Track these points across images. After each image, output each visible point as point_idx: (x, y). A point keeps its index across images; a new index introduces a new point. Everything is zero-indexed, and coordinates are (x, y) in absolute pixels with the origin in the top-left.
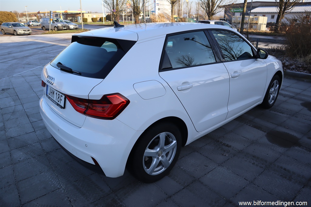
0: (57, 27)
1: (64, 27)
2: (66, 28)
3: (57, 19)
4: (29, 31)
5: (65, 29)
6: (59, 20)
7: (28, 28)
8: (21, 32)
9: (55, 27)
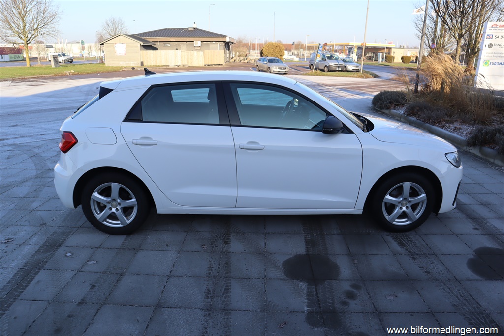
0: (328, 67)
1: (339, 67)
2: (340, 69)
3: (331, 56)
4: (285, 69)
5: (339, 71)
6: (334, 57)
7: (285, 66)
8: (275, 70)
9: (326, 66)
